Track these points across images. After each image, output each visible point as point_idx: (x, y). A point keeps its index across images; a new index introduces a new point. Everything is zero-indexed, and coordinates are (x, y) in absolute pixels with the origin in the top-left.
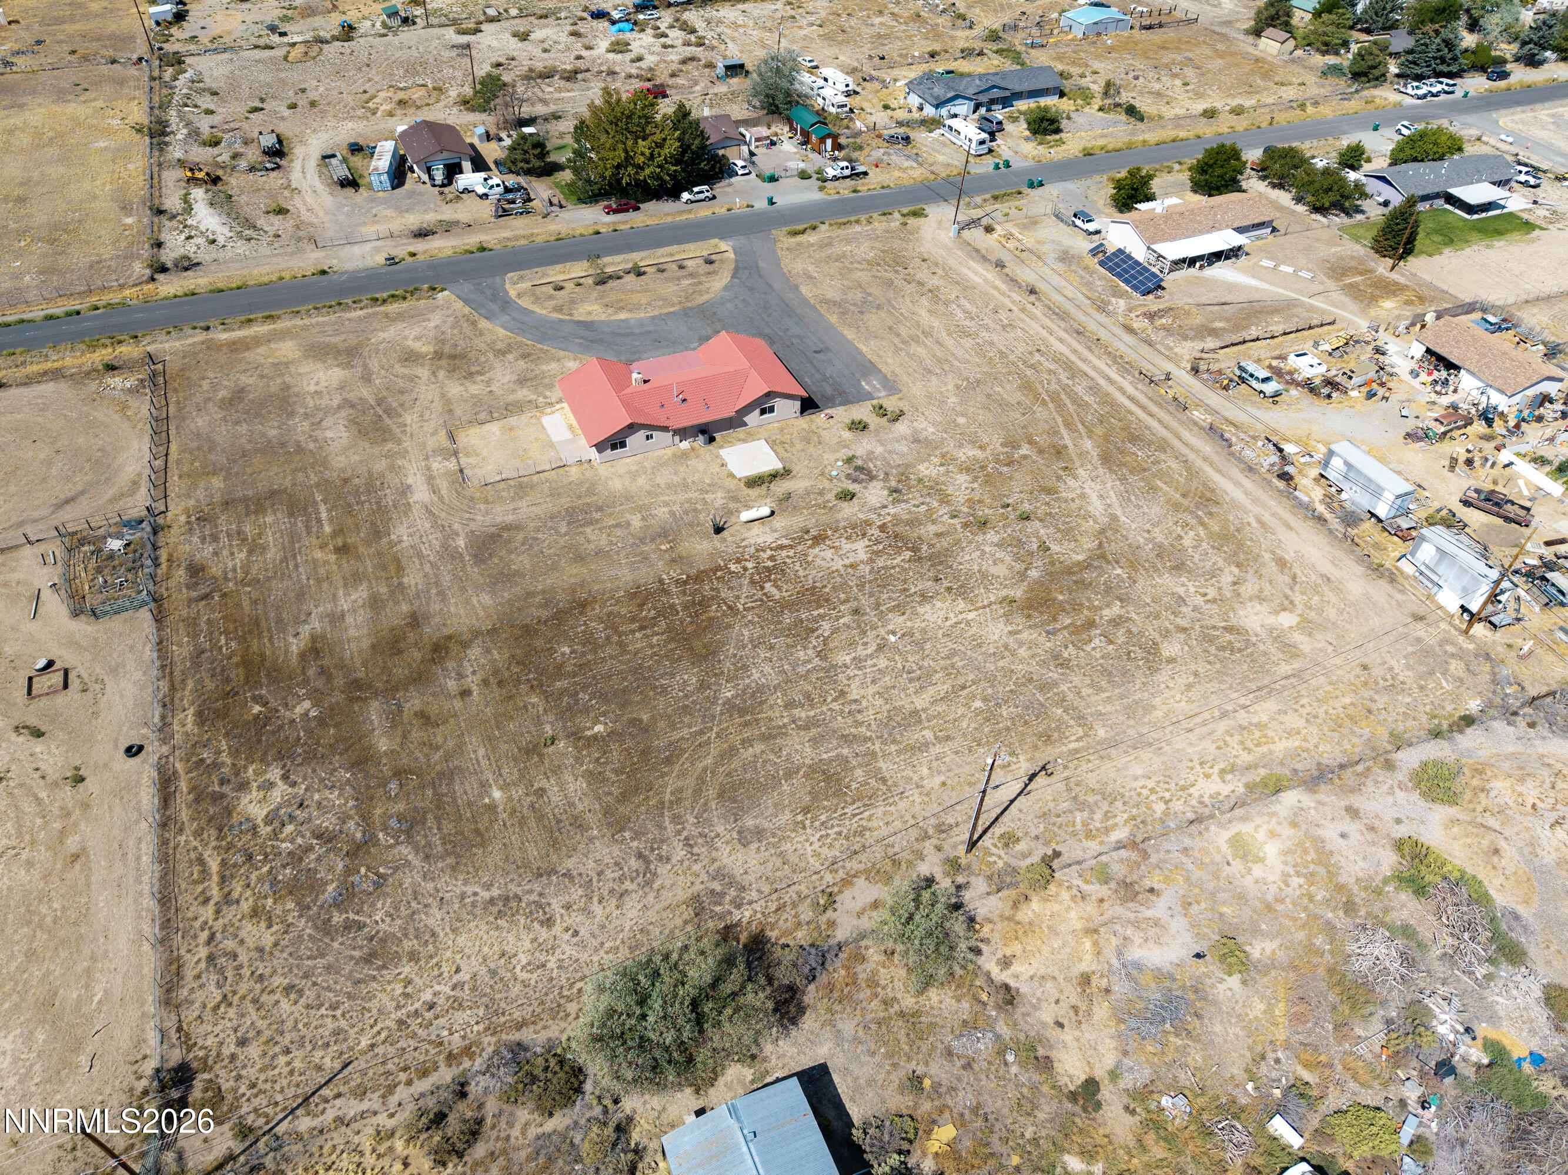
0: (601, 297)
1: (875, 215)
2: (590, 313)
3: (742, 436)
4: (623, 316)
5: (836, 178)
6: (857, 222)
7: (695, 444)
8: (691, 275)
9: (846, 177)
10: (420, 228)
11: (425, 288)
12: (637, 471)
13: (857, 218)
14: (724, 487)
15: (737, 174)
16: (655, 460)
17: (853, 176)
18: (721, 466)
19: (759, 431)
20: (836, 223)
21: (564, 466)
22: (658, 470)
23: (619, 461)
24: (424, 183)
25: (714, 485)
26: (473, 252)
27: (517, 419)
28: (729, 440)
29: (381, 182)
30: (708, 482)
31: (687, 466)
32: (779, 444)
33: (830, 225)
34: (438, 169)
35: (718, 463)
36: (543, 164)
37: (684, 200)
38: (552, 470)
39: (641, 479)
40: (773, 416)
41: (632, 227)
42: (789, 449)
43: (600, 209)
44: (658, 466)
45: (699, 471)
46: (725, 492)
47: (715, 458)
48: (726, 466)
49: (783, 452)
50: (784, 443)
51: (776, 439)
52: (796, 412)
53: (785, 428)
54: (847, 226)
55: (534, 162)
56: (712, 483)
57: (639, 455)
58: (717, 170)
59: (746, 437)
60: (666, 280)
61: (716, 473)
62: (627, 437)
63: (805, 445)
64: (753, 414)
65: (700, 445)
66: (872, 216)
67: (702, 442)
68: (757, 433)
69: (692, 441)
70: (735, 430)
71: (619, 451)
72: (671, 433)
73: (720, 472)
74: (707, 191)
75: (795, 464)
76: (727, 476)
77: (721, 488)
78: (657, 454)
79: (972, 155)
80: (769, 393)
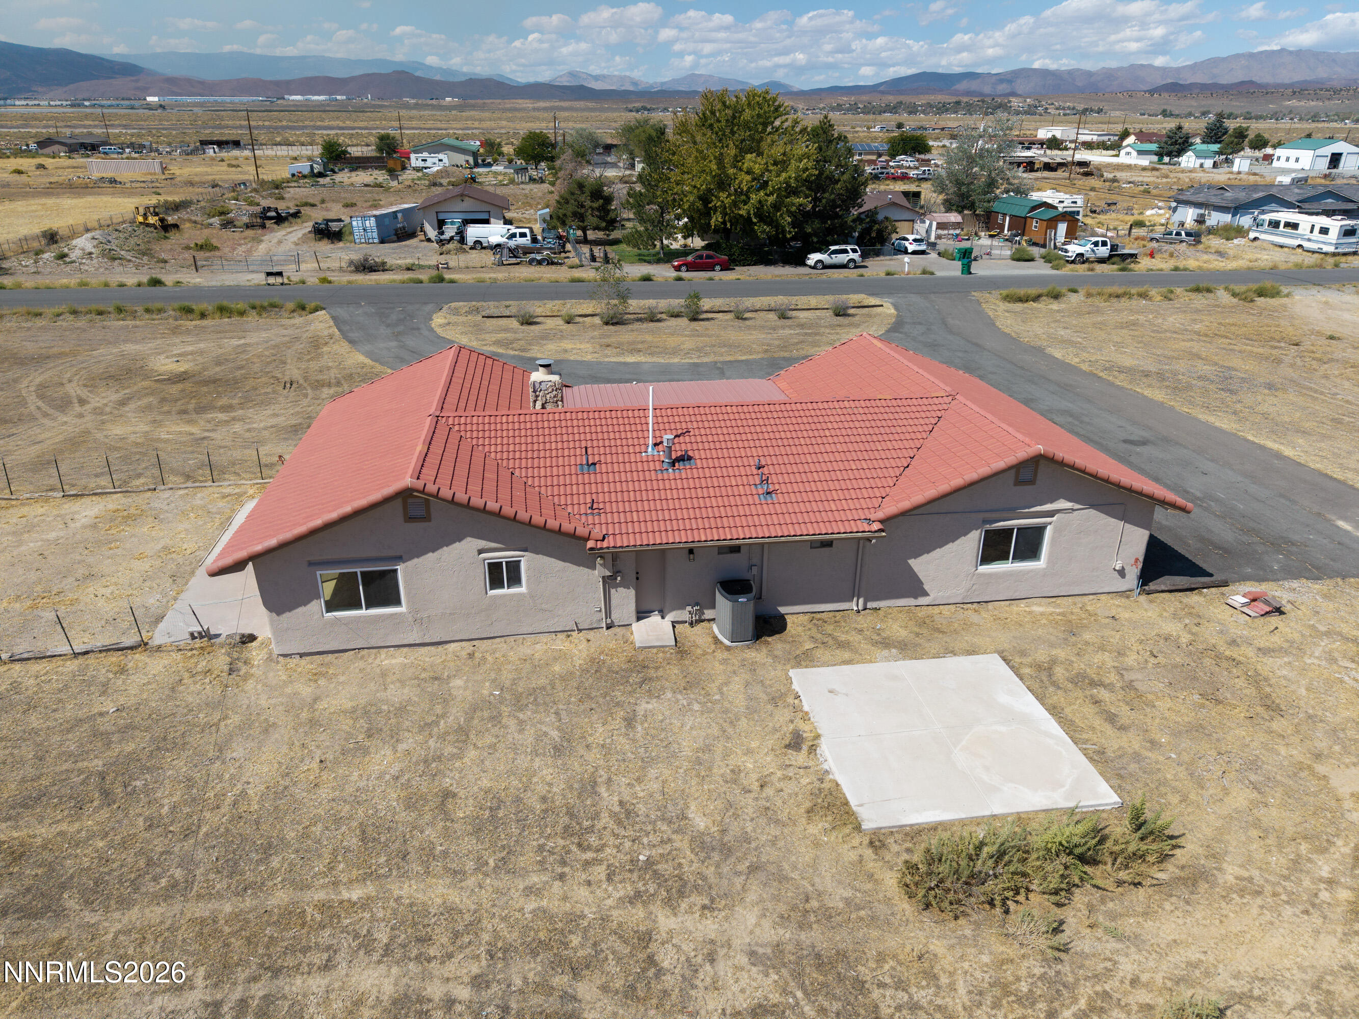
1: (1178, 291)
2: (566, 351)
3: (897, 629)
4: (630, 359)
5: (1080, 258)
6: (1143, 295)
7: (697, 636)
8: (802, 326)
9: (1102, 261)
10: (366, 260)
11: (291, 305)
12: (401, 710)
13: (1142, 290)
14: (783, 879)
15: (905, 252)
16: (506, 677)
17: (1115, 259)
18: (788, 746)
19: (975, 618)
20: (1099, 294)
21: (131, 648)
22: (492, 718)
23: (361, 664)
24: (429, 240)
25: (727, 851)
26: (421, 282)
27: (182, 496)
28: (843, 637)
29: (365, 230)
30: (701, 823)
31: (630, 722)
32: (1070, 685)
33: (1089, 295)
34: (452, 223)
35: (776, 730)
36: (604, 224)
37: (811, 262)
38: (76, 655)
39: (388, 751)
40: (1031, 571)
41: (711, 279)
42: (1124, 713)
43: (668, 266)
44: (502, 700)
45: (674, 755)
46: (782, 908)
47: (769, 707)
48: (813, 749)
49: (1098, 722)
50: (1093, 684)
51: (1053, 662)
52: (1122, 573)
53: (1085, 627)
54: (1123, 300)
55: (592, 220)
56: (724, 831)
57: (453, 645)
58: (874, 235)
59: (917, 635)
60: (749, 328)
61: (754, 776)
62: (400, 559)
63: (1203, 706)
64: (950, 545)
65: (716, 640)
66: (1172, 292)
67: (728, 627)
68: (967, 626)
69: (684, 614)
70: (869, 605)
71: (363, 612)
72: (600, 572)
73: (774, 779)
74: (854, 251)
75: (1184, 799)
76: (808, 804)
77: (762, 876)
78: (529, 652)
79: (1326, 254)
80: (1038, 461)
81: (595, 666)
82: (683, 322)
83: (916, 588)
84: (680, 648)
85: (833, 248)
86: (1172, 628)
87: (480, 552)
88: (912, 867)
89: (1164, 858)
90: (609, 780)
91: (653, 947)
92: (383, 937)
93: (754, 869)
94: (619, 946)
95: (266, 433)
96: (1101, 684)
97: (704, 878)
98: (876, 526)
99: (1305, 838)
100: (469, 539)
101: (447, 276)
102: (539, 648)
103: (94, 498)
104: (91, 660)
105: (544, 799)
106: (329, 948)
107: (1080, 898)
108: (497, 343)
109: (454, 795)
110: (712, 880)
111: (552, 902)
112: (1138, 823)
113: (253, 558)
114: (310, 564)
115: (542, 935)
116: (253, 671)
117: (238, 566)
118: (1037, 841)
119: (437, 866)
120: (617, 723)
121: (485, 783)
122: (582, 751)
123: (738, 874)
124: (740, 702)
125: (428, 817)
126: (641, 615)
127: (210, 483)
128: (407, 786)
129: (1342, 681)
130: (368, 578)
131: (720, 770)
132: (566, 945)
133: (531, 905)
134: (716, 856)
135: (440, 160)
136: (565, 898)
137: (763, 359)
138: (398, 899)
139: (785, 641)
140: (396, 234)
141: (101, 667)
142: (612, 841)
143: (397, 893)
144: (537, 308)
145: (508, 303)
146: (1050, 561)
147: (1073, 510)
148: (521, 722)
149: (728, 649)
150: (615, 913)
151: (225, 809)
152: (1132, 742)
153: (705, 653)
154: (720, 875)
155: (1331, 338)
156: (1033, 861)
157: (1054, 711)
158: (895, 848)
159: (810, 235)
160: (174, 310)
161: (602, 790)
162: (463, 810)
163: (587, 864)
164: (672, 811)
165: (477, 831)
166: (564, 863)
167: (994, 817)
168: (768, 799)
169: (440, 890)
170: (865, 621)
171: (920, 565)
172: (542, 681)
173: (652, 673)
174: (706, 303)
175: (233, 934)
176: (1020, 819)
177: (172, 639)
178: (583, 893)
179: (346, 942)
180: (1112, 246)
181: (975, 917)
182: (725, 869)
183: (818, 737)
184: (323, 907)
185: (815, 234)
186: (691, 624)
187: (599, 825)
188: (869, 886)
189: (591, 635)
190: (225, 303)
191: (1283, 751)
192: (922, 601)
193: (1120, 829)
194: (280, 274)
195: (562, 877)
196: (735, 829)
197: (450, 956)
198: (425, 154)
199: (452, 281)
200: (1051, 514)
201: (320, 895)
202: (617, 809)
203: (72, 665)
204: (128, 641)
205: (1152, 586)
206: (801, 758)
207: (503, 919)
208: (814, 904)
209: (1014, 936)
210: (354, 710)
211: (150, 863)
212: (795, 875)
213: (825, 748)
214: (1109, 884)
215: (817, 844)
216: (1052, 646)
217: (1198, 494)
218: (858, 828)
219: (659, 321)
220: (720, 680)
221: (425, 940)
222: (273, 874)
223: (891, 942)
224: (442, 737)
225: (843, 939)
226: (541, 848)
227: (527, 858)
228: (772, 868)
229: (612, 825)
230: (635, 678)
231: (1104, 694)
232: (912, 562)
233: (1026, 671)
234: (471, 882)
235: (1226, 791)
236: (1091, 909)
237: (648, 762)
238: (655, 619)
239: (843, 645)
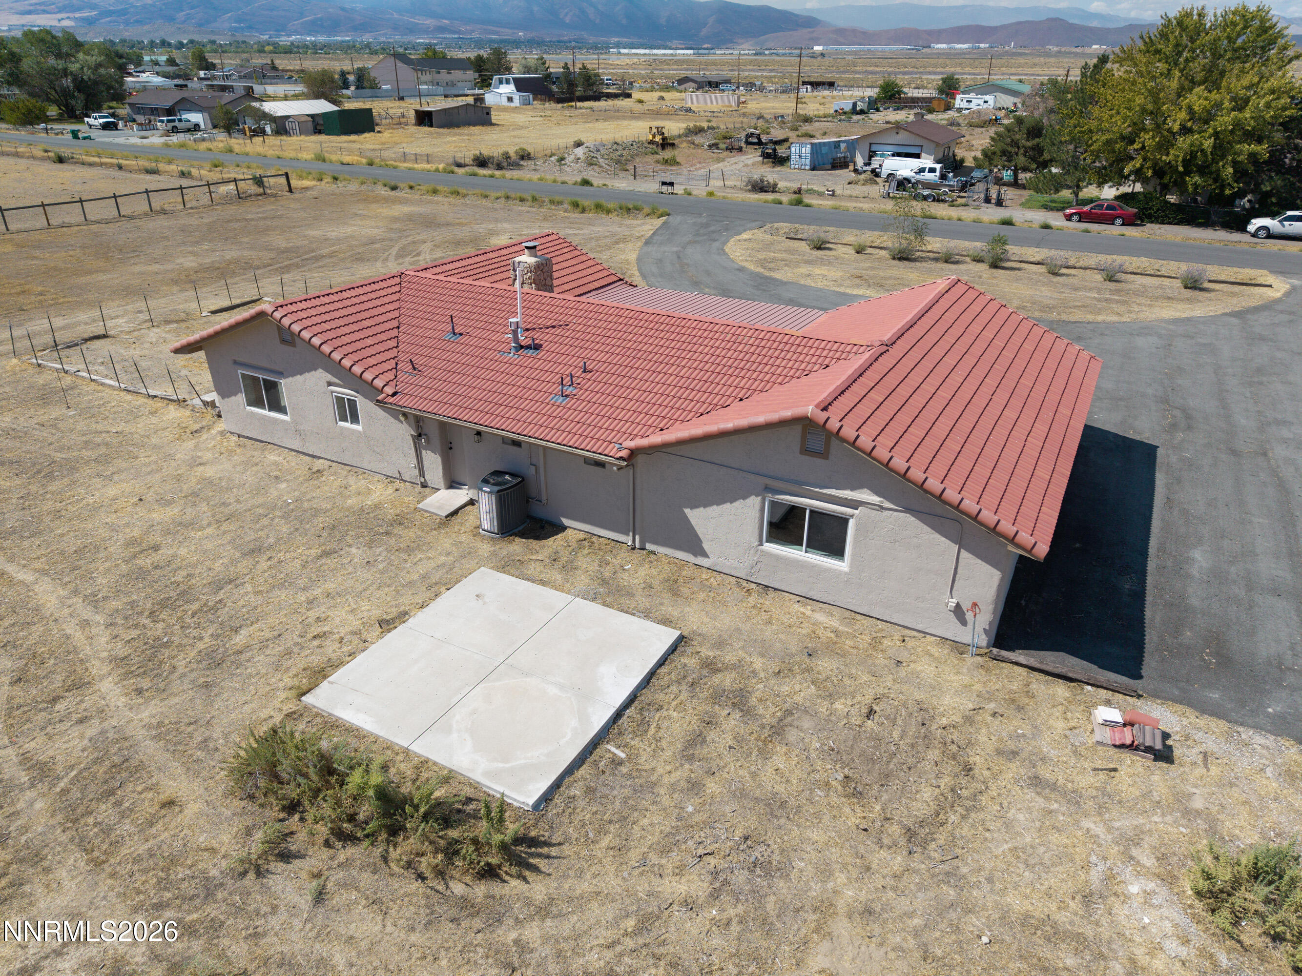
3: (640, 576)
10: (762, 181)
11: (647, 210)
12: (228, 489)
18: (382, 621)
24: (856, 171)
25: (216, 665)
26: (780, 203)
28: (580, 563)
29: (800, 156)
30: (238, 639)
31: (325, 555)
32: (708, 695)
34: (882, 155)
35: (397, 606)
37: (1251, 228)
39: (178, 509)
41: (1087, 231)
42: (717, 746)
43: (1061, 214)
44: (285, 507)
46: (171, 719)
48: (389, 630)
50: (739, 705)
51: (735, 667)
52: (961, 617)
53: (842, 655)
55: (1021, 160)
56: (238, 652)
61: (325, 628)
62: (281, 374)
63: (827, 788)
70: (649, 546)
72: (406, 428)
73: (332, 637)
76: (314, 665)
77: (202, 692)
78: (352, 483)
81: (372, 509)
82: (983, 267)
83: (694, 544)
84: (446, 520)
85: (1289, 213)
86: (955, 702)
87: (330, 384)
90: (243, 584)
91: (72, 693)
93: (206, 685)
96: (747, 710)
97: (172, 673)
98: (620, 452)
100: (320, 371)
101: (807, 200)
102: (362, 483)
110: (174, 677)
111: (80, 636)
114: (235, 362)
117: (196, 347)
119: (75, 583)
120: (317, 552)
124: (414, 575)
125: (123, 555)
126: (452, 483)
128: (148, 533)
130: (266, 384)
131: (315, 613)
133: (70, 631)
134: (204, 664)
135: (986, 102)
136: (90, 638)
138: (30, 590)
139: (529, 547)
142: (172, 620)
143: (36, 587)
144: (830, 232)
146: (853, 566)
147: (882, 508)
149: (476, 534)
150: (94, 662)
151: (60, 504)
152: (673, 773)
153: (457, 532)
160: (568, 204)
161: (227, 588)
162: (144, 560)
163: (136, 625)
165: (125, 576)
166: (126, 618)
168: (302, 648)
170: (625, 558)
171: (698, 517)
172: (328, 506)
173: (398, 530)
174: (1014, 250)
178: (103, 640)
183: (406, 623)
187: (185, 607)
189: (405, 487)
190: (603, 202)
192: (700, 561)
194: (672, 184)
195: (111, 625)
196: (248, 655)
198: (973, 95)
199: (808, 206)
200: (855, 504)
202: (212, 603)
206: (374, 633)
210: (207, 479)
213: (394, 633)
216: (764, 654)
218: (302, 697)
219: (957, 262)
220: (432, 554)
227: (116, 604)
228: (216, 692)
229: (191, 611)
230: (381, 528)
231: (731, 720)
232: (687, 511)
233: (686, 660)
234: (72, 601)
238: (463, 491)
239: (568, 568)
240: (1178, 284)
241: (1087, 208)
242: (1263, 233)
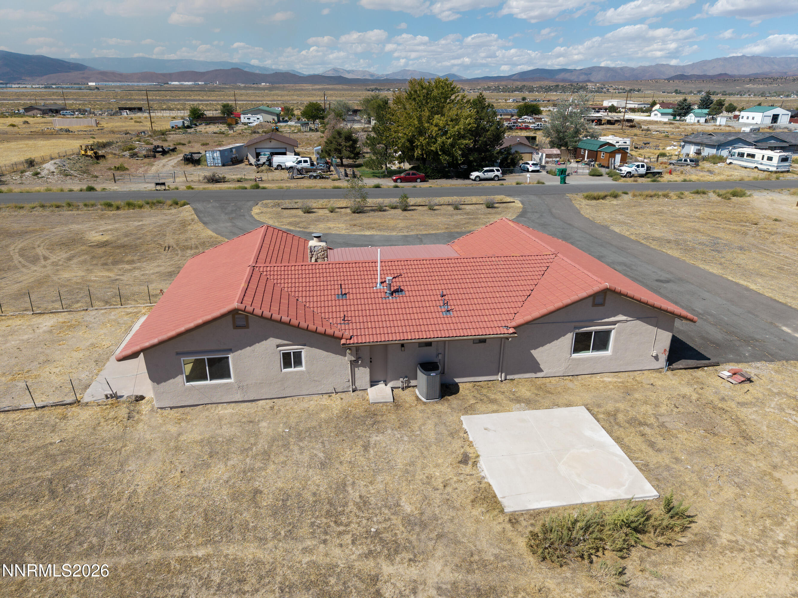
0: (351, 220)
1: (686, 193)
2: (330, 228)
3: (525, 391)
4: (368, 233)
5: (629, 175)
6: (666, 196)
7: (406, 396)
8: (468, 214)
9: (641, 176)
10: (214, 176)
11: (169, 202)
12: (230, 441)
13: (665, 192)
14: (457, 542)
15: (528, 171)
16: (293, 421)
17: (649, 175)
18: (460, 462)
19: (570, 385)
20: (640, 195)
21: (70, 404)
22: (284, 446)
23: (207, 413)
24: (251, 164)
25: (424, 525)
26: (246, 189)
27: (103, 314)
28: (493, 397)
29: (213, 159)
30: (408, 509)
31: (366, 448)
32: (627, 425)
33: (634, 196)
34: (265, 155)
35: (453, 452)
36: (353, 155)
37: (473, 177)
38: (37, 408)
39: (221, 466)
40: (603, 357)
41: (415, 187)
42: (660, 442)
43: (390, 179)
44: (290, 435)
45: (392, 468)
46: (457, 560)
47: (449, 439)
48: (475, 464)
49: (644, 447)
50: (641, 424)
51: (617, 411)
52: (656, 358)
53: (636, 390)
54: (654, 198)
55: (345, 153)
56: (422, 514)
57: (261, 402)
58: (509, 161)
59: (537, 395)
60: (437, 215)
61: (440, 480)
62: (230, 351)
63: (706, 437)
64: (555, 342)
65: (418, 399)
66: (682, 194)
67: (425, 390)
68: (566, 389)
69: (398, 383)
70: (508, 377)
71: (208, 382)
72: (348, 358)
73: (452, 482)
74: (498, 170)
75: (696, 493)
76: (472, 497)
77: (445, 541)
78: (306, 406)
79: (771, 172)
80: (606, 292)
81: (346, 414)
82: (399, 211)
83: (535, 367)
84: (396, 403)
85: (485, 169)
86: (687, 390)
87: (278, 346)
88: (534, 535)
89: (685, 529)
90: (354, 483)
91: (379, 584)
92: (216, 578)
93: (440, 536)
94: (359, 584)
95: (153, 277)
96: (646, 424)
97: (410, 542)
98: (511, 331)
99: (769, 516)
100: (271, 339)
101: (261, 185)
102: (312, 404)
103: (51, 315)
104: (46, 411)
105: (314, 494)
106: (184, 585)
107: (635, 553)
108: (290, 224)
109: (261, 492)
110: (415, 543)
111: (318, 557)
112: (669, 507)
113: (143, 350)
114: (178, 354)
115: (312, 578)
116: (142, 417)
117: (134, 355)
118: (608, 519)
119: (250, 535)
120: (359, 448)
121: (280, 485)
122: (337, 465)
123: (431, 539)
124: (432, 436)
125: (245, 505)
126: (373, 383)
127: (119, 306)
128: (233, 486)
129: (788, 422)
130: (211, 362)
131: (420, 476)
132: (327, 583)
133: (306, 559)
134: (417, 529)
135: (258, 119)
136: (327, 555)
137: (445, 233)
138: (226, 556)
139: (459, 399)
140: (232, 161)
141: (52, 416)
142: (355, 520)
143: (225, 552)
144: (313, 203)
145: (296, 201)
146: (614, 351)
147: (627, 321)
148: (301, 448)
149: (425, 403)
150: (357, 564)
151: (123, 501)
152: (664, 459)
153: (411, 406)
154: (419, 540)
155: (776, 220)
156: (607, 531)
157: (618, 440)
158: (524, 523)
159: (472, 161)
160: (101, 205)
161: (349, 489)
162: (266, 501)
163: (340, 533)
164: (391, 502)
165: (274, 514)
166: (326, 533)
167: (583, 504)
168: (448, 494)
169: (252, 550)
170: (506, 387)
171: (537, 353)
172: (314, 423)
173: (379, 418)
174: (412, 201)
175: (126, 577)
176: (599, 505)
177: (95, 399)
178: (337, 551)
179: (195, 582)
180: (647, 168)
181: (572, 565)
182: (423, 537)
183: (478, 456)
184: (181, 560)
185: (475, 161)
186: (403, 389)
187: (347, 510)
188: (509, 547)
189: (343, 395)
190: (131, 201)
191: (754, 464)
193: (658, 512)
194: (163, 184)
195: (325, 542)
196: (428, 512)
197: (257, 591)
198: (249, 115)
199: (264, 188)
200: (614, 323)
201: (180, 554)
202: (358, 500)
203: (34, 415)
204: (69, 400)
205: (675, 366)
206: (468, 469)
207: (290, 568)
208: (476, 558)
209: (596, 577)
210: (202, 441)
211: (78, 534)
212: (465, 540)
213: (482, 463)
214: (652, 545)
215: (477, 521)
216: (616, 401)
217: (700, 311)
218: (502, 511)
219: (384, 211)
220: (420, 422)
221: (241, 581)
222: (151, 540)
223: (522, 581)
224: (254, 457)
225: (493, 579)
226: (313, 524)
227: (304, 530)
228: (451, 536)
229: (355, 510)
230: (369, 421)
231: (647, 430)
232: (533, 352)
233: (601, 416)
234: (270, 545)
235: (721, 488)
236: (642, 560)
237: (377, 472)
238: (381, 385)
239: (493, 401)
240: (484, 206)
241: (402, 175)
242: (478, 179)
